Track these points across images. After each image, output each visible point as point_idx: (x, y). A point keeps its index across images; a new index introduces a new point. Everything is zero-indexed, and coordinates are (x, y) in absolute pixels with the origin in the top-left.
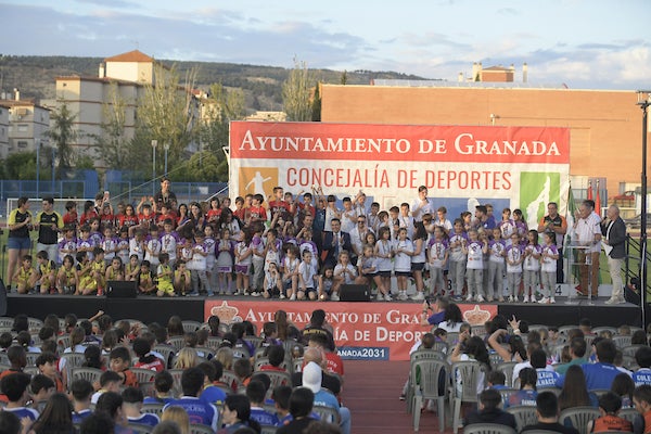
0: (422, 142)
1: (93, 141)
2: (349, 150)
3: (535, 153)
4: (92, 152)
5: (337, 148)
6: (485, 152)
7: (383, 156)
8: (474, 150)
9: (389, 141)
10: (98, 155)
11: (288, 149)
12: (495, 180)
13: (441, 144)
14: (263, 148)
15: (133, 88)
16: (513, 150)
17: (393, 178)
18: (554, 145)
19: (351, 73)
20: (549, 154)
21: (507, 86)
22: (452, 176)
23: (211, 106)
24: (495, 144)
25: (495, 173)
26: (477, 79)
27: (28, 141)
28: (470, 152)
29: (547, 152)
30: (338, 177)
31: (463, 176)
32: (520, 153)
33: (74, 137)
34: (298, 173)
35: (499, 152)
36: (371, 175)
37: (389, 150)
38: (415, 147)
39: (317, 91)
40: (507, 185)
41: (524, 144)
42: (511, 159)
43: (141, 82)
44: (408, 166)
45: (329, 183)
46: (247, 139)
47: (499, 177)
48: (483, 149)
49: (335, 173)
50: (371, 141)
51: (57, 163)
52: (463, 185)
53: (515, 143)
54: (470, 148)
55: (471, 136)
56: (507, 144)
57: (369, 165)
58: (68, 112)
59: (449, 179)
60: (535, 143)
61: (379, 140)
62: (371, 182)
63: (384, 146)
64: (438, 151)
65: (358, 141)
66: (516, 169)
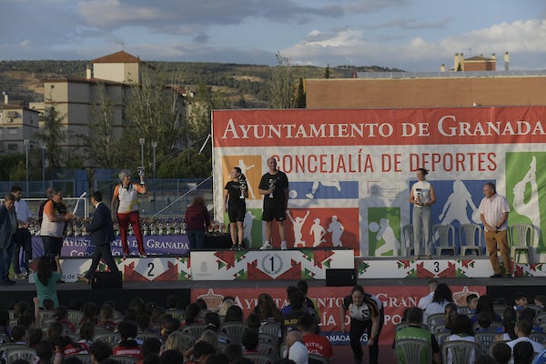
0: (404, 125)
1: (81, 142)
2: (332, 135)
3: (520, 133)
4: (81, 152)
5: (320, 134)
6: (469, 133)
7: (366, 141)
8: (458, 131)
9: (371, 126)
10: (87, 155)
11: (270, 136)
12: (480, 161)
13: (424, 126)
14: (245, 136)
15: (120, 88)
16: (497, 131)
17: (377, 162)
18: (539, 124)
19: (334, 69)
20: (534, 133)
21: (490, 75)
22: (436, 158)
23: (197, 104)
24: (479, 124)
25: (480, 154)
26: (459, 69)
27: (18, 143)
28: (454, 133)
29: (532, 131)
30: (322, 163)
31: (448, 158)
32: (504, 134)
33: (63, 138)
34: (281, 160)
35: (483, 133)
36: (355, 159)
37: (372, 135)
38: (398, 130)
39: (301, 86)
40: (493, 167)
41: (508, 124)
42: (496, 139)
43: (127, 83)
44: (391, 150)
45: (313, 169)
46: (230, 128)
47: (484, 158)
48: (467, 130)
49: (319, 159)
50: (354, 126)
51: (47, 163)
52: (448, 167)
53: (498, 123)
54: (454, 129)
55: (454, 117)
56: (491, 124)
57: (353, 150)
58: (57, 113)
59: (433, 162)
60: (519, 123)
61: (362, 125)
62: (355, 167)
63: (366, 130)
64: (421, 134)
65: (340, 126)
66: (501, 149)
